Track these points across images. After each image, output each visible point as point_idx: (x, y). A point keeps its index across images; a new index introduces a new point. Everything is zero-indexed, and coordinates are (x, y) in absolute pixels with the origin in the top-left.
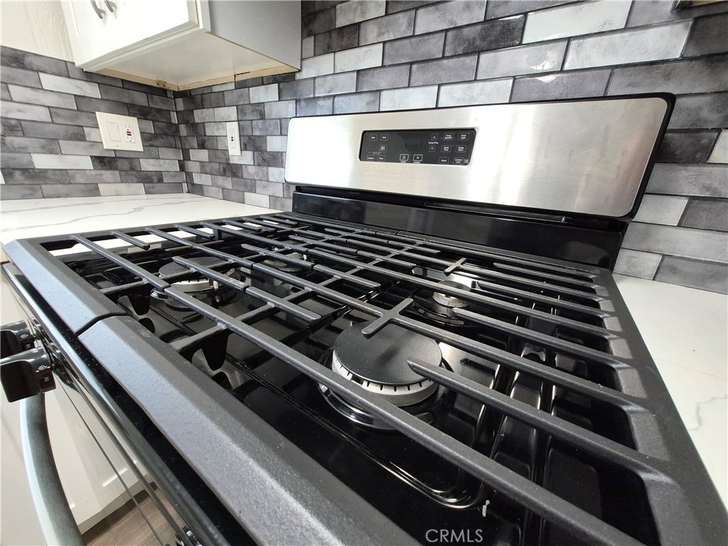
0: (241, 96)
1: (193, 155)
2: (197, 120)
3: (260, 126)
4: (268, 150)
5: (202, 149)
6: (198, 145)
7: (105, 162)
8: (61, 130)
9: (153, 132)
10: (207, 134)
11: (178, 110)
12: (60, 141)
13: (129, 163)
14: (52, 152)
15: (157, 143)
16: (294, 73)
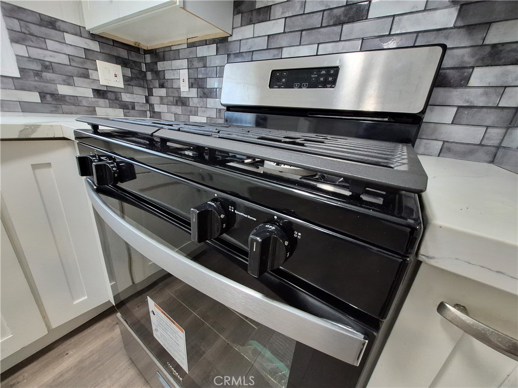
0: (191, 52)
1: (155, 93)
2: (160, 69)
3: (203, 72)
4: (208, 87)
5: (162, 88)
6: (159, 85)
7: (100, 93)
8: (75, 71)
9: (130, 76)
10: (166, 78)
11: (146, 62)
12: (74, 78)
13: (115, 96)
14: (69, 85)
15: (132, 83)
16: (228, 37)
